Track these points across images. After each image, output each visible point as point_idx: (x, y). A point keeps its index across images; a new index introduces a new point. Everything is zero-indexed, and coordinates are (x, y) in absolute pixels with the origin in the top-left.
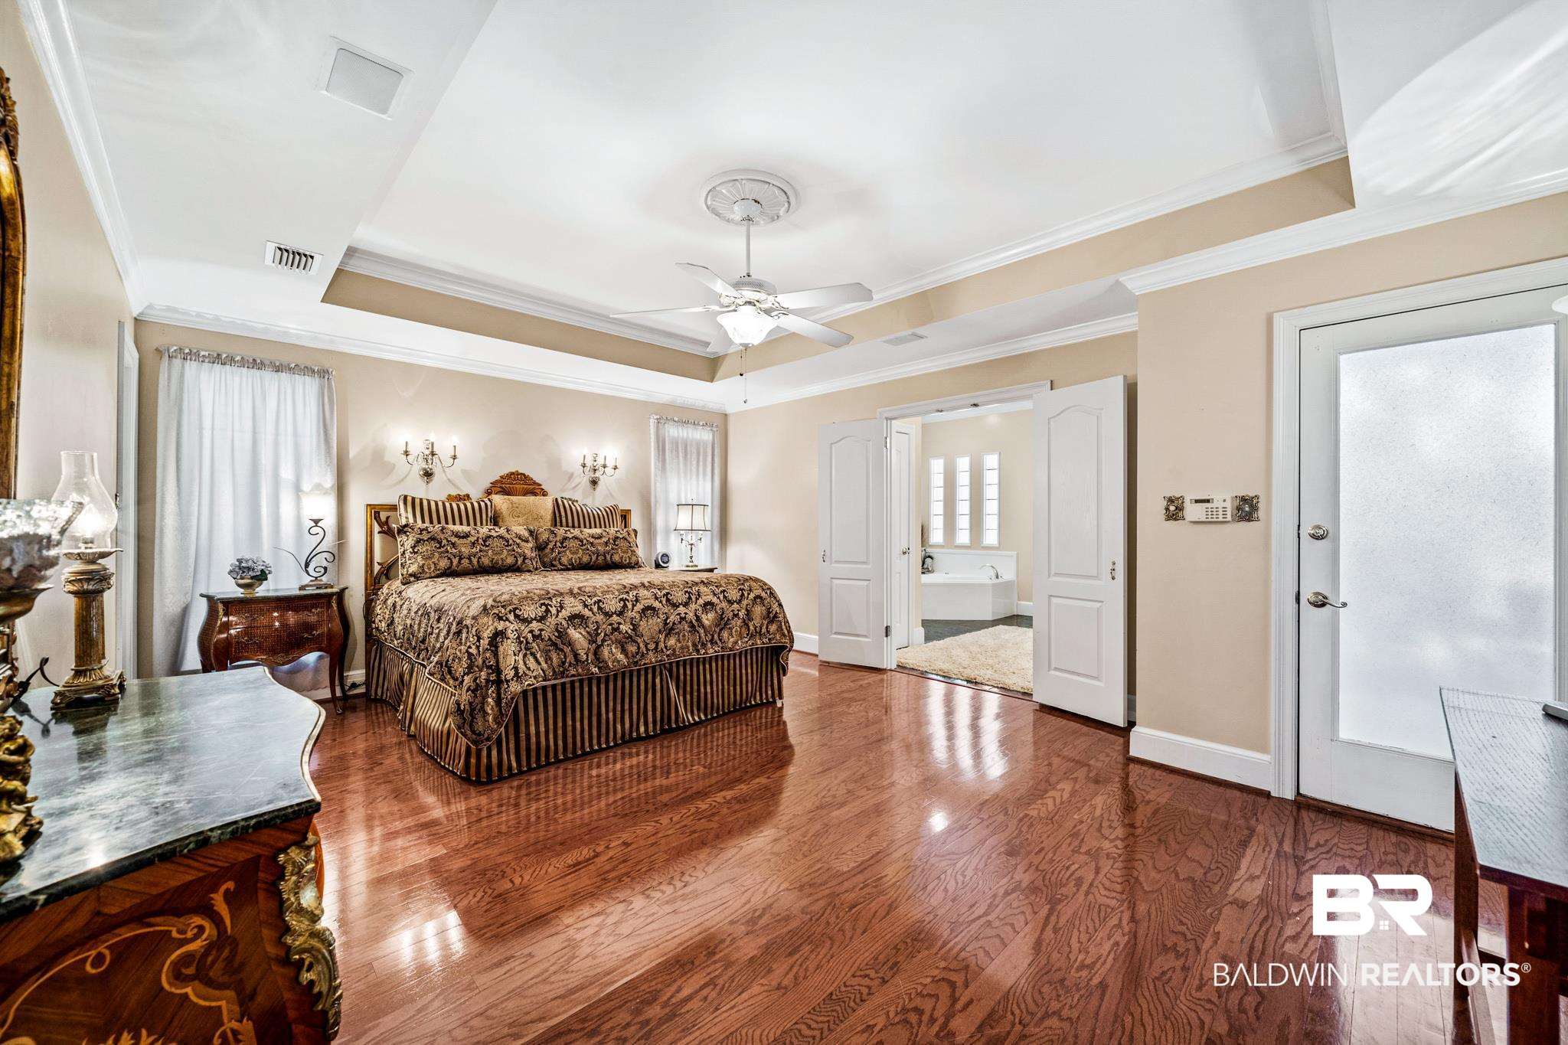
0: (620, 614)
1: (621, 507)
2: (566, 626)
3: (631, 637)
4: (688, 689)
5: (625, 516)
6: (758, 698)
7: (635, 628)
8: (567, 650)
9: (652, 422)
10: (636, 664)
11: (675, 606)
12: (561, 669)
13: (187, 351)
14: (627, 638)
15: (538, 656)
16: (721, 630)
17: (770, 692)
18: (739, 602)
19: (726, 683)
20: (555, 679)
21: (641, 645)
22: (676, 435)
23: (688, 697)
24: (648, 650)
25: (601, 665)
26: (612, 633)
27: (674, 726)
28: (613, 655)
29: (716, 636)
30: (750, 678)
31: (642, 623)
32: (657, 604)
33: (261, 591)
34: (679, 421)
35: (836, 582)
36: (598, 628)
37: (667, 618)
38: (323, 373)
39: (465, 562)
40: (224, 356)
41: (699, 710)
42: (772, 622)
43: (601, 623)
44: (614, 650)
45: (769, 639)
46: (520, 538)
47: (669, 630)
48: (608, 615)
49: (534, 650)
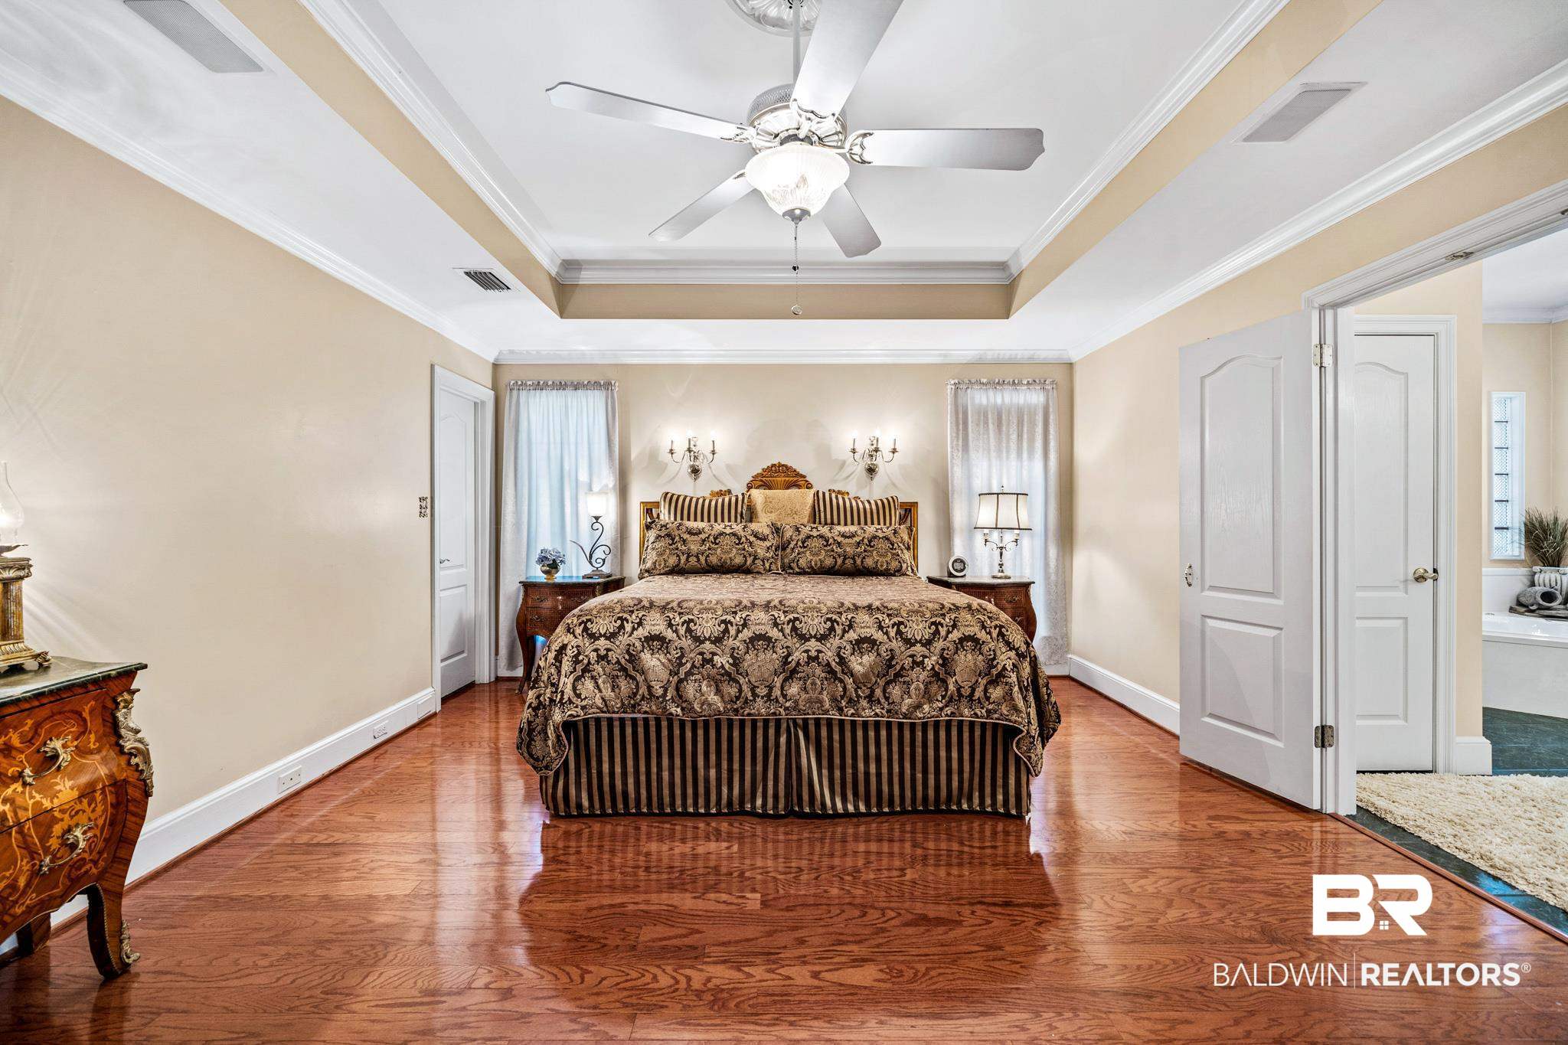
0: (718, 641)
1: (903, 498)
2: (639, 648)
3: (728, 674)
4: (837, 761)
5: (909, 511)
6: (976, 801)
7: (736, 662)
8: (640, 678)
9: (950, 389)
10: (736, 711)
11: (804, 638)
12: (632, 702)
13: (520, 383)
14: (722, 675)
15: (600, 681)
16: (888, 683)
17: (1000, 797)
18: (928, 643)
19: (907, 765)
20: (623, 712)
21: (745, 687)
22: (984, 401)
23: (837, 773)
24: (755, 695)
25: (684, 705)
26: (703, 666)
27: (807, 810)
28: (705, 696)
29: (878, 692)
30: (955, 765)
31: (747, 657)
32: (774, 633)
33: (559, 577)
34: (989, 383)
35: (1210, 622)
36: (682, 656)
37: (789, 655)
38: (608, 385)
39: (693, 560)
40: (542, 382)
41: (856, 794)
42: (994, 682)
43: (687, 650)
44: (704, 688)
45: (988, 711)
46: (755, 536)
47: (790, 673)
48: (698, 640)
49: (595, 673)
